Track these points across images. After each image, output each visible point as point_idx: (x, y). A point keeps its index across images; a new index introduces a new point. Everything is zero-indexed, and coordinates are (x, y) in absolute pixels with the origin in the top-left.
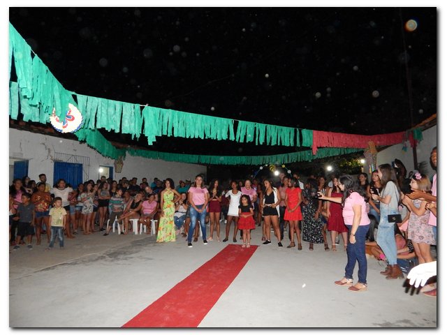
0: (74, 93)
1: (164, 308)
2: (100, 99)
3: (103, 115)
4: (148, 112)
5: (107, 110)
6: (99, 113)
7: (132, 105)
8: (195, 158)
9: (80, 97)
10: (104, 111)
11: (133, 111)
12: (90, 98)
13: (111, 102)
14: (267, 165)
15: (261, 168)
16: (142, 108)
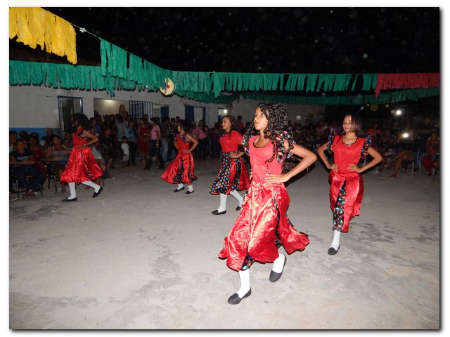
11: (206, 77)
14: (368, 105)
15: (362, 108)
16: (211, 74)
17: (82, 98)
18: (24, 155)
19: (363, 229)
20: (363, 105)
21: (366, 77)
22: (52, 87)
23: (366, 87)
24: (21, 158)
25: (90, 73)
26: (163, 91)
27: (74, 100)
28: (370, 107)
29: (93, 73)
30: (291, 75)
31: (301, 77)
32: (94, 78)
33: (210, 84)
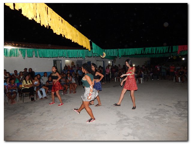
9: (105, 50)
10: (110, 52)
14: (172, 57)
15: (169, 58)
16: (118, 50)
17: (61, 60)
18: (51, 82)
19: (185, 103)
20: (170, 57)
21: (174, 47)
22: (65, 57)
23: (174, 50)
24: (50, 83)
25: (77, 52)
26: (102, 57)
27: (57, 61)
28: (173, 57)
29: (78, 52)
30: (146, 48)
31: (150, 49)
32: (78, 54)
33: (118, 53)
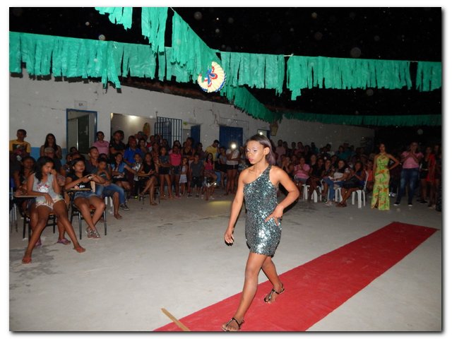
0: (217, 51)
1: (304, 278)
2: (242, 54)
3: (246, 71)
4: (293, 63)
5: (250, 65)
6: (242, 69)
7: (276, 56)
8: (358, 119)
9: (223, 54)
10: (247, 66)
11: (277, 62)
12: (233, 54)
13: (254, 56)
17: (96, 113)
26: (203, 84)
